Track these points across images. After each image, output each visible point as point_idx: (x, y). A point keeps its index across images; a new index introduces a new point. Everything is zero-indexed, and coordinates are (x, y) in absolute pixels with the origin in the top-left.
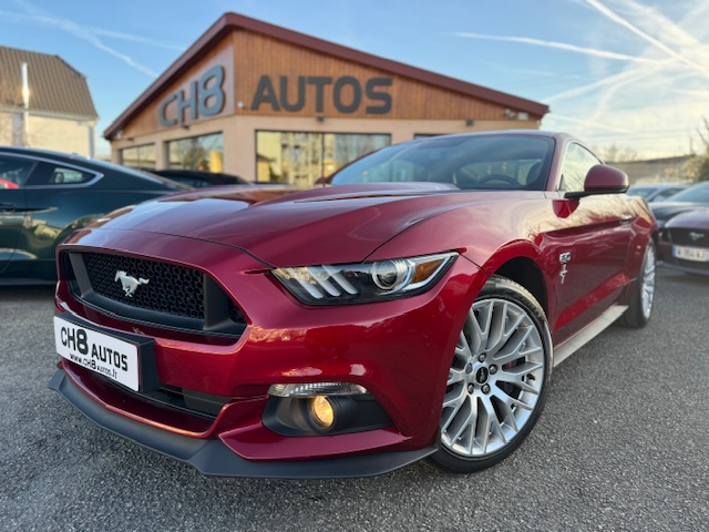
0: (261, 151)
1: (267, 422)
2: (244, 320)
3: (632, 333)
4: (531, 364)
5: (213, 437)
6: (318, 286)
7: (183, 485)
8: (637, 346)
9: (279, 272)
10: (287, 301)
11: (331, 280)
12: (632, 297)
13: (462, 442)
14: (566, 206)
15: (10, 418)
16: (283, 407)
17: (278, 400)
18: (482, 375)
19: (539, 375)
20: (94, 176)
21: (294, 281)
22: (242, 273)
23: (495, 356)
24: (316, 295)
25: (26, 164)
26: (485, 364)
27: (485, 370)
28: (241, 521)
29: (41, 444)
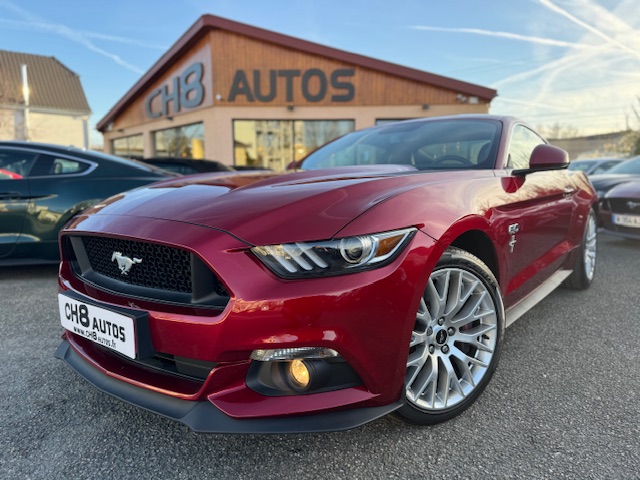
0: (238, 138)
1: (250, 383)
2: (228, 294)
3: (577, 294)
4: (485, 326)
5: (202, 399)
6: (292, 261)
7: (176, 441)
8: (582, 306)
9: (257, 249)
10: (265, 275)
11: (304, 256)
12: (576, 262)
13: (425, 397)
14: (514, 182)
15: (22, 384)
16: (264, 370)
17: (259, 363)
18: (442, 337)
19: (492, 335)
20: (89, 165)
21: (270, 257)
22: (225, 251)
23: (452, 319)
24: (291, 269)
25: (28, 156)
26: (444, 327)
27: (444, 332)
28: (229, 473)
29: (49, 407)
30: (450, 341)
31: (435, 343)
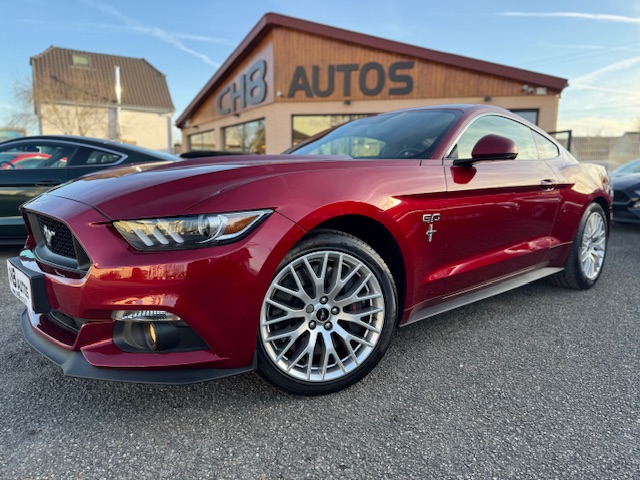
1: (117, 339)
4: (374, 307)
5: (77, 350)
16: (128, 327)
17: (123, 323)
18: (323, 315)
19: (380, 317)
22: (90, 224)
23: (337, 298)
24: (148, 243)
27: (326, 311)
30: (334, 320)
31: (316, 320)
